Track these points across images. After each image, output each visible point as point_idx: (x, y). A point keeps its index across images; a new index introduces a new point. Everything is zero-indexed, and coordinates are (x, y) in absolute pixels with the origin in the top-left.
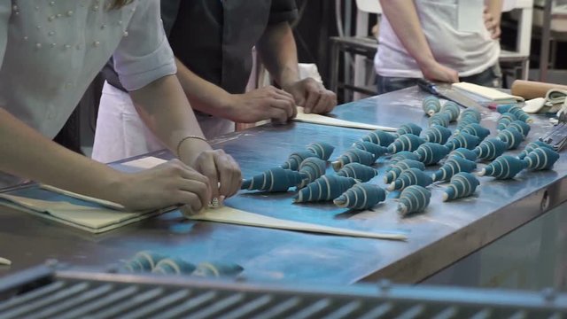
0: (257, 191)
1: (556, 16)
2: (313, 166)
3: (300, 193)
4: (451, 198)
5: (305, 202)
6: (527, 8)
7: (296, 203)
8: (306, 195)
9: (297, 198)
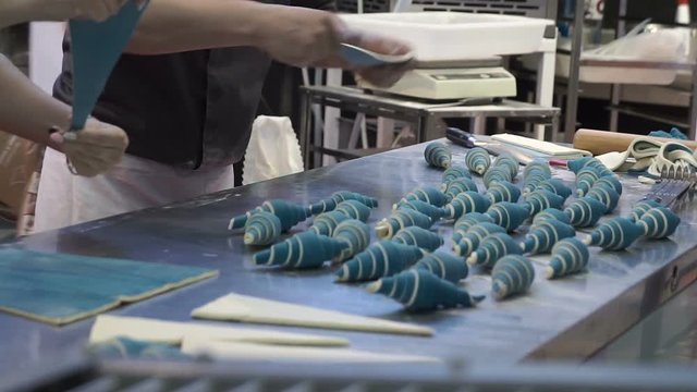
0: (277, 266)
1: (586, 63)
2: (354, 231)
3: (345, 268)
4: (558, 275)
5: (353, 281)
6: (550, 52)
7: (339, 282)
8: (354, 271)
9: (341, 274)
